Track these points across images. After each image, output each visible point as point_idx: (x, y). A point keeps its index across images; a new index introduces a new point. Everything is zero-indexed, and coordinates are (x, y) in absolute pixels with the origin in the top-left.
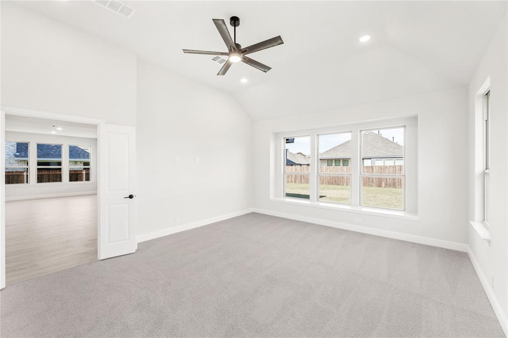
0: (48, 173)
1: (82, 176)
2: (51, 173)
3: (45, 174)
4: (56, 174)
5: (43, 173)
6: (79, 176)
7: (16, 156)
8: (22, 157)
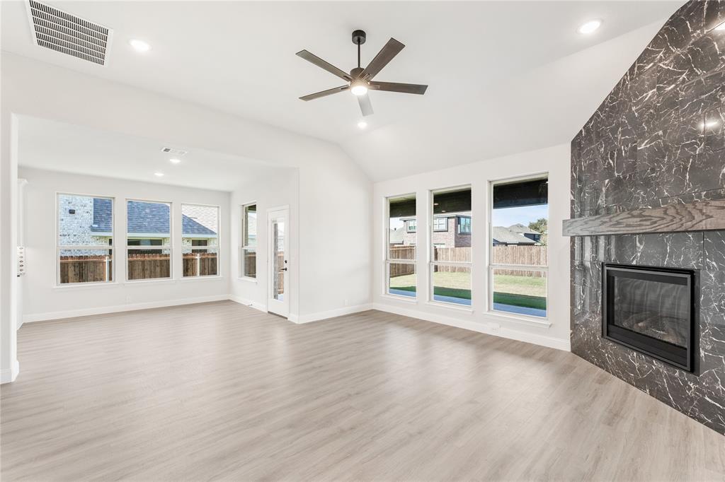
0: (142, 259)
1: (195, 264)
2: (147, 258)
3: (137, 261)
4: (155, 261)
5: (135, 259)
6: (190, 263)
7: (93, 230)
8: (102, 231)
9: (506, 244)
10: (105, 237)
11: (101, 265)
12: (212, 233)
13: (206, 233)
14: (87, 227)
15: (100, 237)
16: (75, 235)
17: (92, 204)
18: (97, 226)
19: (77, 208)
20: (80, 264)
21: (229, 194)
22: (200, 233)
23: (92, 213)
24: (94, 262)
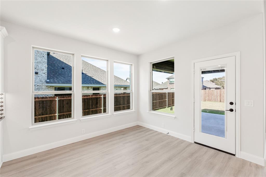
6: (98, 100)
7: (47, 82)
8: (52, 83)
9: (210, 88)
10: (53, 86)
11: (54, 102)
12: (102, 84)
13: (100, 84)
14: (44, 81)
15: (51, 86)
16: (38, 86)
17: (46, 69)
18: (49, 80)
19: (39, 71)
20: (43, 101)
21: (138, 56)
22: (97, 84)
23: (46, 73)
24: (51, 100)
